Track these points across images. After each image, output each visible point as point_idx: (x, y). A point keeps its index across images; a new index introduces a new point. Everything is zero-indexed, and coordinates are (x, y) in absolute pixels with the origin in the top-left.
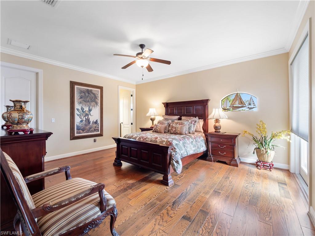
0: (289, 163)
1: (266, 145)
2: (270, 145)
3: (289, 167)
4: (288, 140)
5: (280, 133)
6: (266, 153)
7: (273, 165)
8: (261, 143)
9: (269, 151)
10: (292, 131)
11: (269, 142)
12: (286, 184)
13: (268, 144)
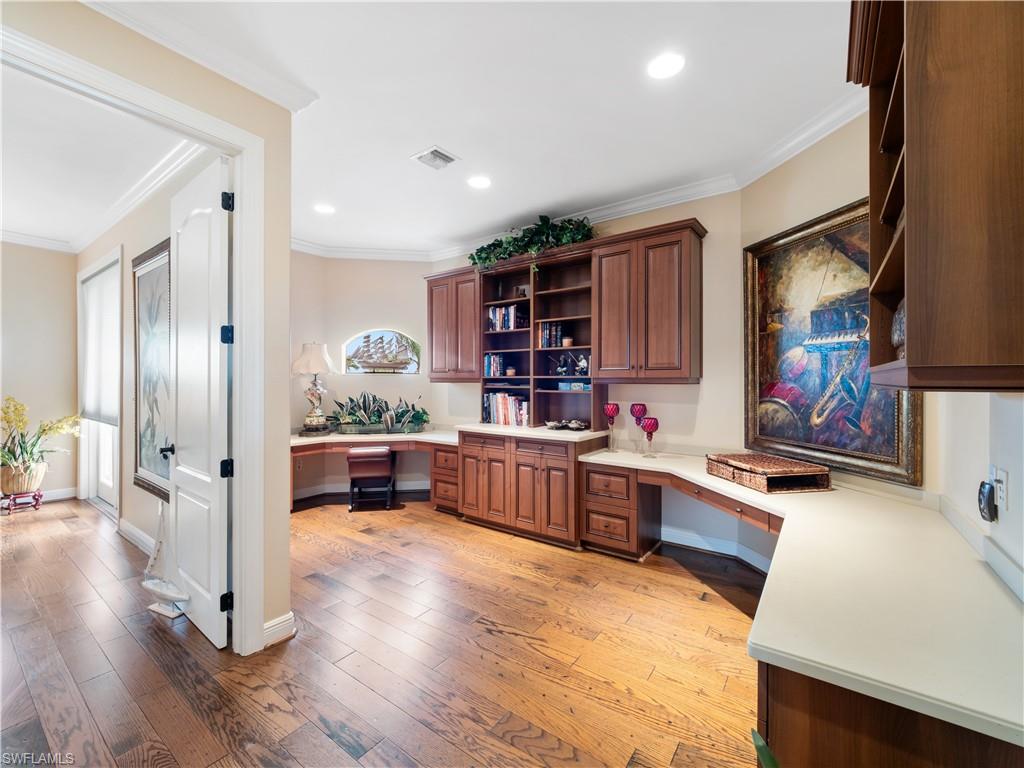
0: (75, 483)
1: (25, 454)
2: (36, 450)
3: (76, 491)
4: (77, 434)
5: (60, 421)
6: (25, 471)
7: (41, 496)
8: (9, 450)
9: (33, 465)
10: (84, 414)
11: (33, 445)
12: (77, 517)
13: (29, 450)
